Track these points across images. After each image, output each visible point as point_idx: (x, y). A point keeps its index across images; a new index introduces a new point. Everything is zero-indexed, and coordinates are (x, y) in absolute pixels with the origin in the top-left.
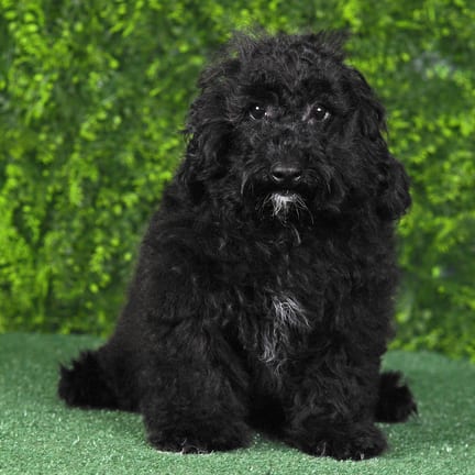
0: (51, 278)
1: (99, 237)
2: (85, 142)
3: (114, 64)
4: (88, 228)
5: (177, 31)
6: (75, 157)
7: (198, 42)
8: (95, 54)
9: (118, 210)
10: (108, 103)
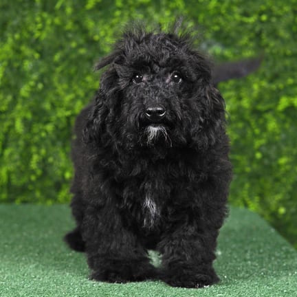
0: (9, 173)
1: (34, 149)
2: (24, 98)
3: (37, 56)
4: (28, 145)
5: (70, 35)
6: (19, 107)
7: (82, 41)
8: (27, 51)
9: (43, 134)
10: (35, 76)
